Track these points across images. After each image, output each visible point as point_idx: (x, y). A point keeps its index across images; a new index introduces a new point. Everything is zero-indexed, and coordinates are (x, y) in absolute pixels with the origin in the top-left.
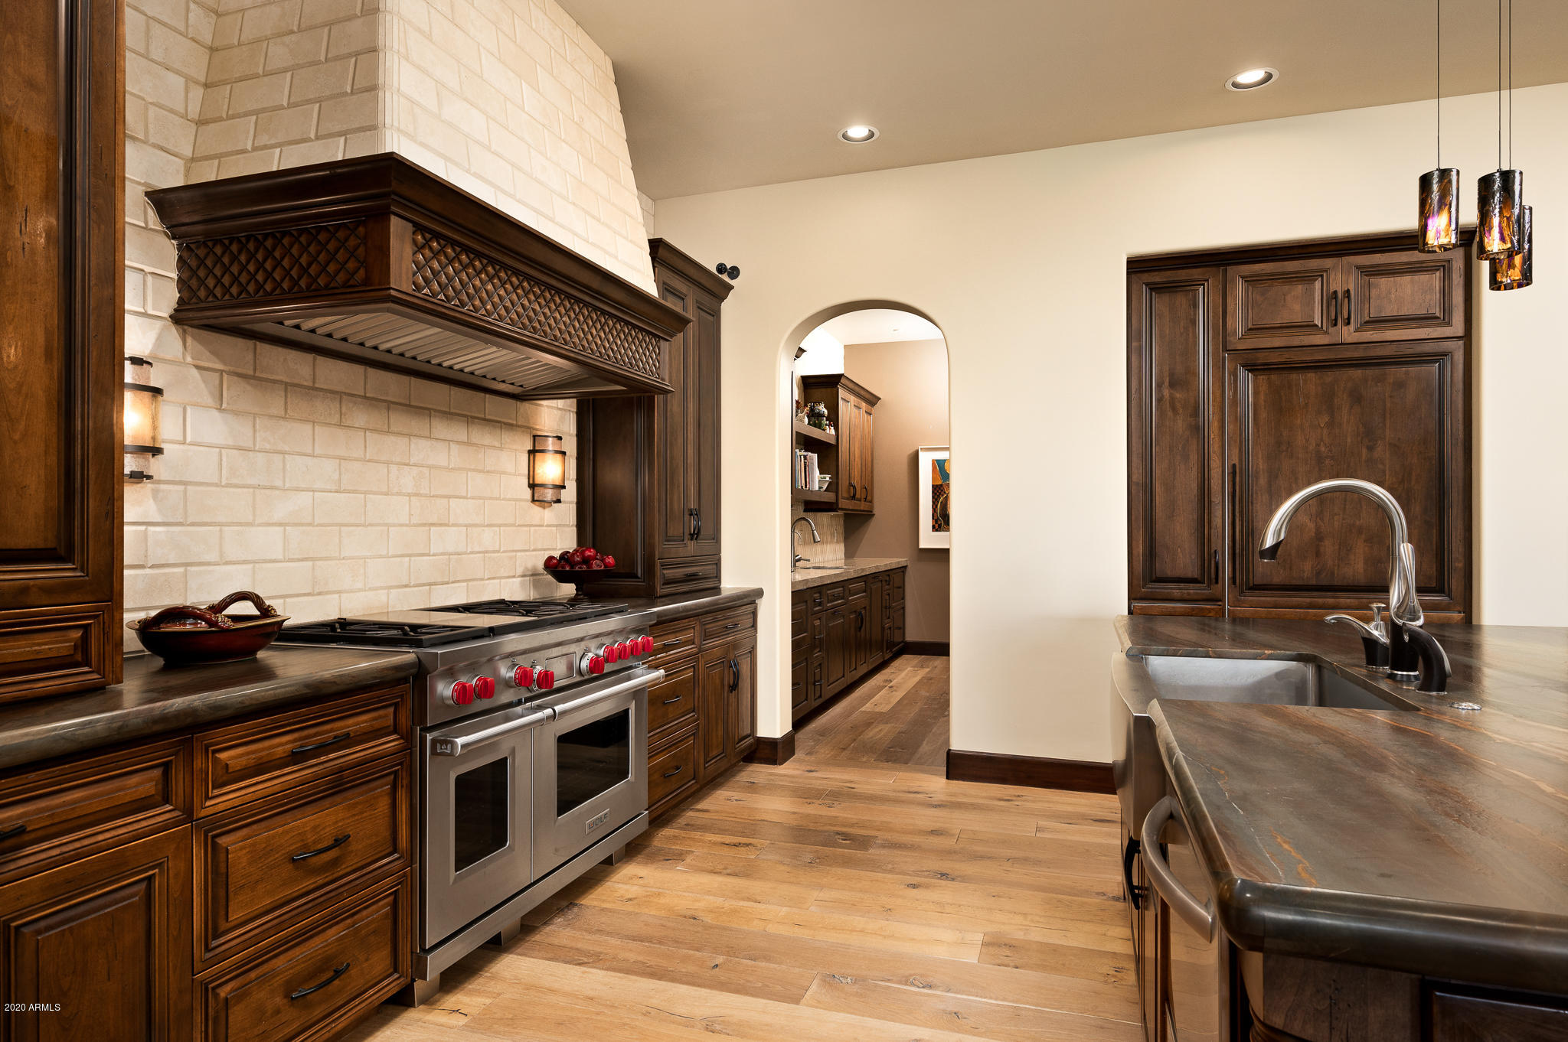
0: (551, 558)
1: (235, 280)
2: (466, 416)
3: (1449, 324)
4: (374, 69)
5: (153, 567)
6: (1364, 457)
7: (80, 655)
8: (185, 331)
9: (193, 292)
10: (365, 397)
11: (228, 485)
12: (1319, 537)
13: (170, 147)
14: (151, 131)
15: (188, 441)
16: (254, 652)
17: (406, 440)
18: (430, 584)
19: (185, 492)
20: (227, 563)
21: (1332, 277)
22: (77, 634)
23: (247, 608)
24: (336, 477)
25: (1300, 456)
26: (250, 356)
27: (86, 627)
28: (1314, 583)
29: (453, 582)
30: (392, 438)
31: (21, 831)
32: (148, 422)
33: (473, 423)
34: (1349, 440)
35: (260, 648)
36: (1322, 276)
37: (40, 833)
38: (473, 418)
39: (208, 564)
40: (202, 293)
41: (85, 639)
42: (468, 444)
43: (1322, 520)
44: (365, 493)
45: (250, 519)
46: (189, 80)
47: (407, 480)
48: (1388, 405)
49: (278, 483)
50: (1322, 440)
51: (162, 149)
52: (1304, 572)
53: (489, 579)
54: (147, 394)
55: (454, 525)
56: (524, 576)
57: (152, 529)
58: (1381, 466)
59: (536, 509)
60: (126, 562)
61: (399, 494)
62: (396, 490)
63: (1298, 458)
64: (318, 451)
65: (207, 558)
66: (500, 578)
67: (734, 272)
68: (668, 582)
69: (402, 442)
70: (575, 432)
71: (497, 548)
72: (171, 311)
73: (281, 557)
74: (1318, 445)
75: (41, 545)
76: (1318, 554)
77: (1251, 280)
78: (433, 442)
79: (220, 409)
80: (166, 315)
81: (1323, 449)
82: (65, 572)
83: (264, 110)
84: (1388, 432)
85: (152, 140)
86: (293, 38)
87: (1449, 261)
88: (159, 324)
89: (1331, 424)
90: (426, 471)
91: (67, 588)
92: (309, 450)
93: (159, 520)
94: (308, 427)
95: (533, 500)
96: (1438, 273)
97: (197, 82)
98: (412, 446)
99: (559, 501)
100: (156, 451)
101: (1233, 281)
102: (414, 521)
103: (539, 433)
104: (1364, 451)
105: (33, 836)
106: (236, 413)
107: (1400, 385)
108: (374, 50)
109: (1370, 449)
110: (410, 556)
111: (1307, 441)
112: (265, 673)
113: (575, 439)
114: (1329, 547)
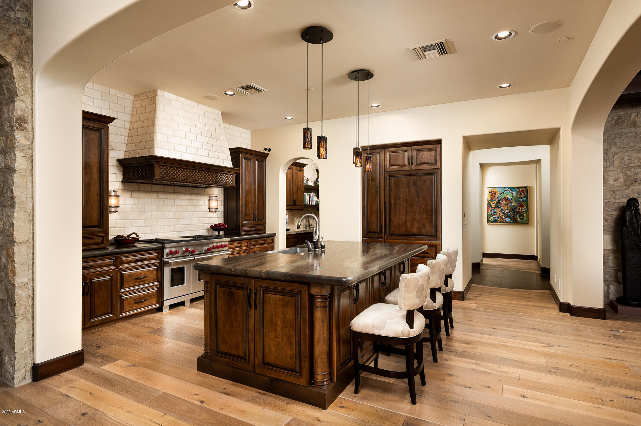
0: (212, 226)
1: (132, 175)
2: (189, 193)
3: (436, 164)
4: (153, 137)
5: (118, 228)
6: (417, 200)
7: (102, 243)
8: (124, 184)
9: (125, 177)
10: (163, 192)
11: (133, 212)
12: (406, 221)
13: (121, 150)
14: (118, 147)
15: (125, 204)
16: (134, 243)
17: (174, 200)
18: (180, 231)
19: (124, 213)
20: (133, 227)
21: (409, 151)
22: (102, 239)
23: (134, 236)
24: (156, 209)
25: (402, 199)
26: (137, 186)
27: (103, 238)
28: (405, 233)
29: (186, 231)
30: (170, 200)
31: (92, 266)
32: (117, 201)
33: (192, 195)
34: (413, 195)
35: (135, 243)
36: (407, 152)
37: (94, 267)
38: (191, 193)
39: (129, 227)
40: (126, 177)
41: (103, 240)
42: (190, 200)
43: (407, 217)
44: (163, 212)
45: (137, 218)
46: (125, 136)
47: (174, 208)
48: (422, 186)
49: (144, 211)
50: (407, 195)
51: (120, 151)
52: (402, 230)
53: (196, 230)
54: (116, 197)
55: (186, 218)
56: (207, 230)
57: (118, 221)
58: (420, 202)
59: (210, 214)
60: (109, 227)
61: (172, 212)
62: (171, 211)
63: (401, 200)
64: (152, 204)
65: (128, 226)
66: (200, 230)
67: (269, 150)
68: (245, 231)
69: (173, 201)
70: (223, 194)
71: (199, 223)
72: (121, 180)
73: (144, 226)
74: (406, 197)
75: (96, 225)
76: (406, 226)
77: (390, 152)
78: (181, 200)
79: (131, 197)
80: (121, 181)
81: (407, 198)
82: (100, 229)
83: (137, 143)
84: (422, 193)
85: (118, 149)
86: (142, 128)
87: (436, 148)
88: (119, 183)
89: (409, 191)
90: (179, 206)
91: (100, 232)
92: (150, 204)
93: (119, 219)
94: (150, 199)
95: (209, 212)
96: (434, 151)
97: (126, 136)
98: (175, 201)
99: (216, 212)
100: (118, 207)
101: (386, 153)
102: (176, 217)
103: (211, 195)
104: (417, 198)
105: (93, 267)
106: (134, 198)
107: (425, 181)
108: (154, 133)
109: (418, 198)
110: (175, 225)
111: (403, 195)
112: (135, 246)
113: (223, 196)
114: (408, 224)
